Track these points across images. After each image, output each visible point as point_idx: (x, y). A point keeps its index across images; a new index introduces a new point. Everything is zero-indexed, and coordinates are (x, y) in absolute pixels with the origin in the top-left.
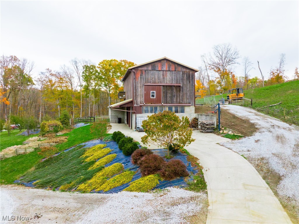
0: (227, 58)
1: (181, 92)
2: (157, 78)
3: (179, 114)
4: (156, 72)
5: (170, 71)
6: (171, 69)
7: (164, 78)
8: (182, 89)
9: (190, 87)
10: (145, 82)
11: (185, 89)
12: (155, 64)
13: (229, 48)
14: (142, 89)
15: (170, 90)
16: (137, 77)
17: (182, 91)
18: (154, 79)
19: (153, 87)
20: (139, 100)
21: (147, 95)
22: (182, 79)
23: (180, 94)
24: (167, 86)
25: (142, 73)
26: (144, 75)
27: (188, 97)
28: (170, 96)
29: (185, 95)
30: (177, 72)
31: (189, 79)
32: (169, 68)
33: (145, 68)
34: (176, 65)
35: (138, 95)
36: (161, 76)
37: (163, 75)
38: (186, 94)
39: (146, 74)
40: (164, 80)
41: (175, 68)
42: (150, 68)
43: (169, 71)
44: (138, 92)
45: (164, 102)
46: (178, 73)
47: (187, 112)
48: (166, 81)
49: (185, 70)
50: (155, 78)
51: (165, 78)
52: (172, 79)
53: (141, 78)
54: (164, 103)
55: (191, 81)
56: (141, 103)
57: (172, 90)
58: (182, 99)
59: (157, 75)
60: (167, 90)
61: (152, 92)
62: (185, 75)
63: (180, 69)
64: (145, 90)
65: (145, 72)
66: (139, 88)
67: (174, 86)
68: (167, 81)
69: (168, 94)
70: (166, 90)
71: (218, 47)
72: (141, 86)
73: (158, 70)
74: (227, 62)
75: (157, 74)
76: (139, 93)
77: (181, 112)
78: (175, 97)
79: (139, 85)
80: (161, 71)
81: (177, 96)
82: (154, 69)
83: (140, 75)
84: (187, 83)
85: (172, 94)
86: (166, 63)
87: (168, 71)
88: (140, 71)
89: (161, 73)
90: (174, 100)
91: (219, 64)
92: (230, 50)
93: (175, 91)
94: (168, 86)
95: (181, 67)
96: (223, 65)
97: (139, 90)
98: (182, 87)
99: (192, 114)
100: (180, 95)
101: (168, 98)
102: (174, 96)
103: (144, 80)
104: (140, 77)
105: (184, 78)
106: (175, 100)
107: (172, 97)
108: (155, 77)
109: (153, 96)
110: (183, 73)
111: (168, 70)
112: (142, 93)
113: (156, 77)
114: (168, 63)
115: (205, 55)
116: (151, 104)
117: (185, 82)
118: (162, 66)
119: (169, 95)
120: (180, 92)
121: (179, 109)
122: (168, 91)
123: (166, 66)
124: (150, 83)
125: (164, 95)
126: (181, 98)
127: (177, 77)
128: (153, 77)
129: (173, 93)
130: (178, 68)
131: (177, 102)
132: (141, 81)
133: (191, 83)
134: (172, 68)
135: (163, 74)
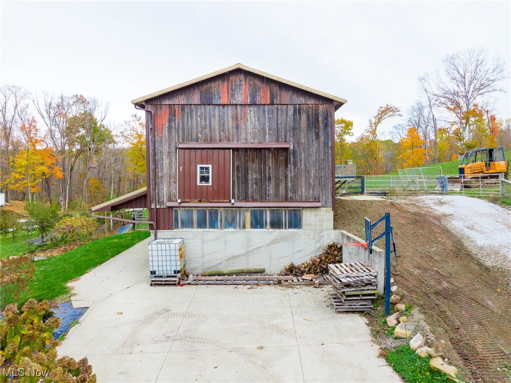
0: (475, 81)
1: (291, 167)
2: (217, 127)
3: (283, 230)
4: (214, 111)
5: (255, 105)
6: (258, 100)
7: (237, 127)
8: (294, 158)
9: (318, 151)
10: (183, 140)
11: (303, 156)
12: (211, 88)
13: (480, 58)
14: (174, 160)
15: (257, 161)
16: (160, 126)
17: (295, 164)
18: (207, 130)
19: (207, 153)
20: (164, 190)
21: (186, 177)
22: (294, 128)
23: (288, 173)
24: (246, 149)
25: (172, 114)
26: (178, 120)
27: (311, 182)
28: (256, 179)
29: (303, 174)
30: (277, 109)
31: (316, 128)
32: (253, 96)
33: (181, 100)
34: (275, 88)
35: (162, 177)
36: (228, 120)
37: (235, 118)
38: (308, 172)
39: (186, 114)
40: (238, 134)
41: (272, 97)
42: (196, 98)
43: (253, 104)
44: (162, 169)
45: (238, 197)
46: (282, 111)
47: (310, 224)
48: (243, 136)
49: (301, 100)
50: (210, 126)
51: (242, 126)
52: (264, 130)
53: (170, 128)
54: (239, 200)
55: (321, 133)
56: (170, 200)
57: (263, 161)
58: (293, 186)
59: (217, 119)
60: (246, 161)
61: (202, 168)
62: (304, 117)
63: (286, 97)
64: (183, 163)
65: (183, 110)
66: (164, 157)
67: (269, 149)
68: (246, 134)
69: (249, 172)
70: (243, 160)
71: (457, 57)
72: (169, 153)
73: (219, 105)
74: (475, 89)
75: (217, 114)
76: (165, 171)
77: (290, 226)
78: (273, 180)
79: (165, 149)
80: (230, 108)
81: (277, 180)
82: (207, 102)
83: (167, 120)
84: (308, 139)
85: (261, 171)
86: (243, 82)
87: (251, 105)
88: (168, 109)
89: (230, 111)
90: (269, 190)
91: (458, 94)
92: (483, 63)
93: (270, 163)
94: (250, 149)
95: (290, 93)
96: (466, 97)
97: (166, 161)
98: (294, 151)
99: (326, 233)
100: (286, 177)
101: (250, 186)
102: (270, 178)
103: (178, 134)
104: (167, 125)
105: (300, 124)
106: (272, 192)
107: (262, 182)
108: (210, 123)
109: (205, 179)
110: (298, 111)
111: (249, 102)
112: (174, 170)
113: (216, 124)
114: (250, 80)
115: (426, 77)
116: (200, 201)
117: (302, 136)
118: (232, 90)
119: (252, 176)
120: (286, 166)
121: (285, 218)
122: (250, 164)
123: (243, 91)
124: (197, 141)
125: (238, 177)
126: (289, 184)
127: (279, 122)
128: (206, 124)
129: (265, 169)
130: (281, 97)
131: (277, 197)
132: (169, 137)
133: (322, 139)
134: (264, 95)
135: (236, 114)
